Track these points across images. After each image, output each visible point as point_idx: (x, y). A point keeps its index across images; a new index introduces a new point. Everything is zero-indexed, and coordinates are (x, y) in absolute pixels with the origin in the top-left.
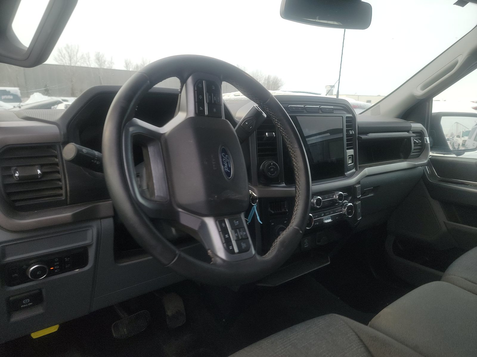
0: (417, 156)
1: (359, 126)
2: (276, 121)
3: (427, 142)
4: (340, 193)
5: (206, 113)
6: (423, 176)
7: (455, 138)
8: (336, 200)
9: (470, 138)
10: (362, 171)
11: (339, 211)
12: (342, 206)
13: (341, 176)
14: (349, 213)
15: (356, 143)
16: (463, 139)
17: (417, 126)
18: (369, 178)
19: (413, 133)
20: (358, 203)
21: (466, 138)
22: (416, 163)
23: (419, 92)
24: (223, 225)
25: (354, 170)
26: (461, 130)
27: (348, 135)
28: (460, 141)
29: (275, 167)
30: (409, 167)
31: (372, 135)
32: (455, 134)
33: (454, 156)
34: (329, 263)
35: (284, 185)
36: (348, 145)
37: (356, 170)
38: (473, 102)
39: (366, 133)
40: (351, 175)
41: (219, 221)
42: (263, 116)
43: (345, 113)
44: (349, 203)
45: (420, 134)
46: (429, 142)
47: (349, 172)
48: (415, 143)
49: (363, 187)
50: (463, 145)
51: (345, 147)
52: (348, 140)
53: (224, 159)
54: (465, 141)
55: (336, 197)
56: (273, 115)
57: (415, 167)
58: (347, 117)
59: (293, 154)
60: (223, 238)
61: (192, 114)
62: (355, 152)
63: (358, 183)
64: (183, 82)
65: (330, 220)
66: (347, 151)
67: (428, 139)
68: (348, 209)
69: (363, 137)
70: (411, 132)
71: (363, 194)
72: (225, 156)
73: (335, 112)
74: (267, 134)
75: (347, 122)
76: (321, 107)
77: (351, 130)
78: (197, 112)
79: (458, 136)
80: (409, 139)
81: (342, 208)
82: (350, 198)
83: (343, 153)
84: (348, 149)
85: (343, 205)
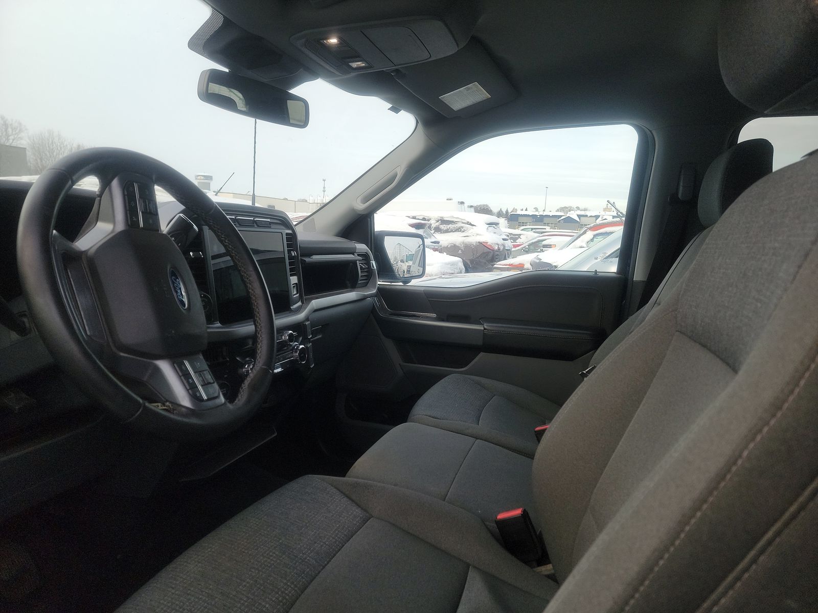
0: (365, 285)
1: (301, 246)
2: (222, 238)
3: (373, 267)
4: (290, 332)
5: (141, 225)
6: (373, 310)
7: (400, 263)
8: (285, 341)
9: (414, 263)
10: (309, 305)
11: (289, 356)
12: (292, 350)
13: (287, 311)
14: (302, 358)
15: (299, 268)
16: (407, 264)
17: (362, 247)
18: (317, 313)
19: (358, 255)
20: (309, 345)
21: (410, 263)
22: (366, 294)
23: (360, 207)
24: (183, 368)
25: (300, 303)
26: (405, 253)
27: (290, 257)
28: (404, 267)
29: (206, 300)
30: (358, 299)
31: (316, 258)
32: (399, 258)
33: (401, 284)
34: (276, 434)
35: (219, 325)
36: (291, 270)
37: (303, 303)
38: (409, 217)
39: (310, 255)
40: (299, 310)
41: (177, 364)
42: (195, 230)
43: (283, 228)
44: (300, 345)
45: (365, 257)
46: (375, 268)
47: (295, 306)
48: (361, 268)
49: (312, 325)
50: (408, 271)
51: (289, 273)
52: (290, 264)
53: (175, 285)
54: (409, 267)
55: (285, 337)
56: (218, 229)
57: (363, 299)
58: (287, 234)
59: (247, 278)
60: (186, 384)
61: (120, 226)
62: (299, 279)
63: (307, 319)
64: (106, 184)
65: (279, 370)
66: (291, 278)
67: (374, 263)
68: (300, 354)
69: (307, 260)
70: (356, 254)
71: (314, 333)
72: (176, 280)
73: (273, 226)
74: (191, 253)
75: (288, 240)
76: (255, 219)
77: (293, 250)
78: (129, 223)
79: (402, 261)
80: (354, 263)
81: (292, 353)
82: (301, 339)
83: (287, 281)
84: (292, 275)
85: (294, 350)
